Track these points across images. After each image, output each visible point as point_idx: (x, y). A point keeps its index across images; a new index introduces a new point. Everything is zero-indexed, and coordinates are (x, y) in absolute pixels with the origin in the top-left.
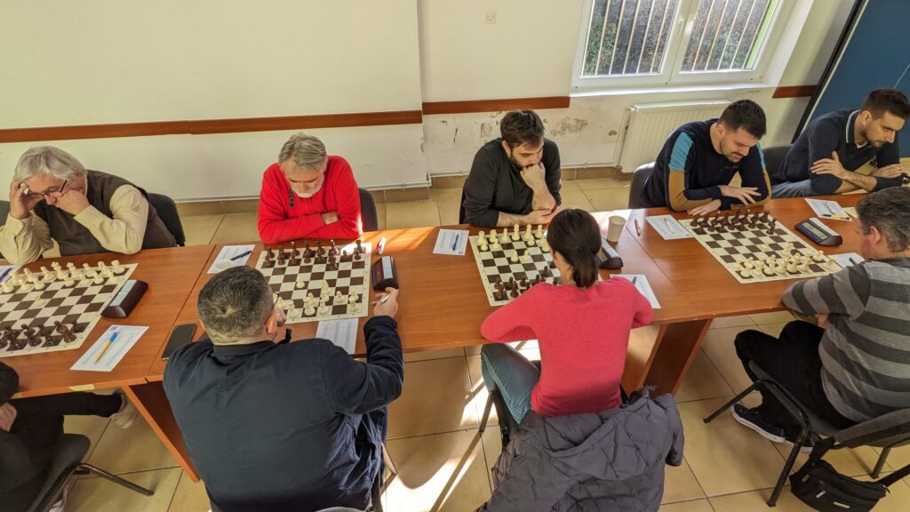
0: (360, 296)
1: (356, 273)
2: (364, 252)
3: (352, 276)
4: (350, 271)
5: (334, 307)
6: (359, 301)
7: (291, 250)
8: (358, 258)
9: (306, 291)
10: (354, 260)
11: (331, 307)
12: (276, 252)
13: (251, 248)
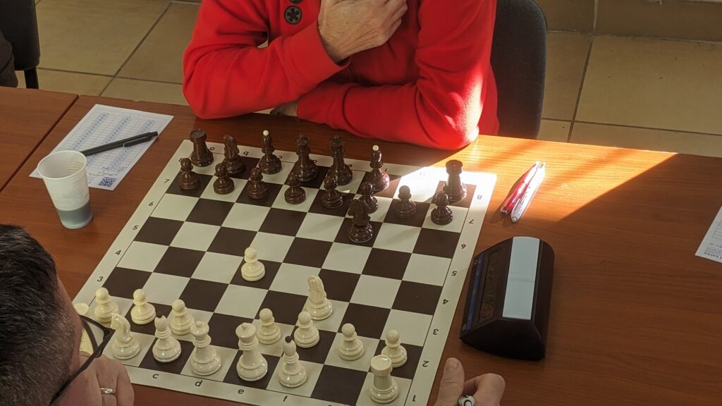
0: (414, 352)
1: (422, 269)
2: (467, 205)
3: (409, 276)
4: (404, 258)
5: (328, 371)
6: (405, 370)
7: (258, 153)
8: (443, 217)
9: (261, 294)
10: (428, 224)
11: (317, 369)
12: (218, 151)
13: (160, 122)
